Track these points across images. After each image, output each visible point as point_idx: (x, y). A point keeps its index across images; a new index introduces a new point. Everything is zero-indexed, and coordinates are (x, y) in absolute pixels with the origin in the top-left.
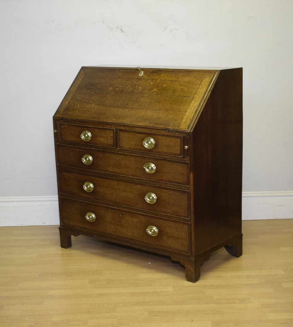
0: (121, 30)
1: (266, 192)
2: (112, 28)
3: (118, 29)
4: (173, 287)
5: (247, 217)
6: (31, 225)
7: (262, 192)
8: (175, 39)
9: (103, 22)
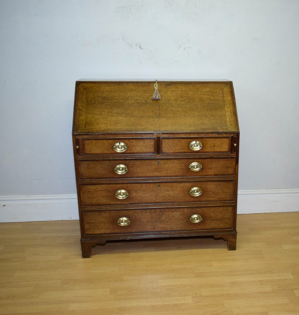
0: (140, 47)
1: (264, 190)
2: (131, 45)
3: (137, 46)
4: (192, 297)
5: (248, 211)
6: (59, 220)
7: (260, 190)
8: (188, 56)
9: (123, 39)
